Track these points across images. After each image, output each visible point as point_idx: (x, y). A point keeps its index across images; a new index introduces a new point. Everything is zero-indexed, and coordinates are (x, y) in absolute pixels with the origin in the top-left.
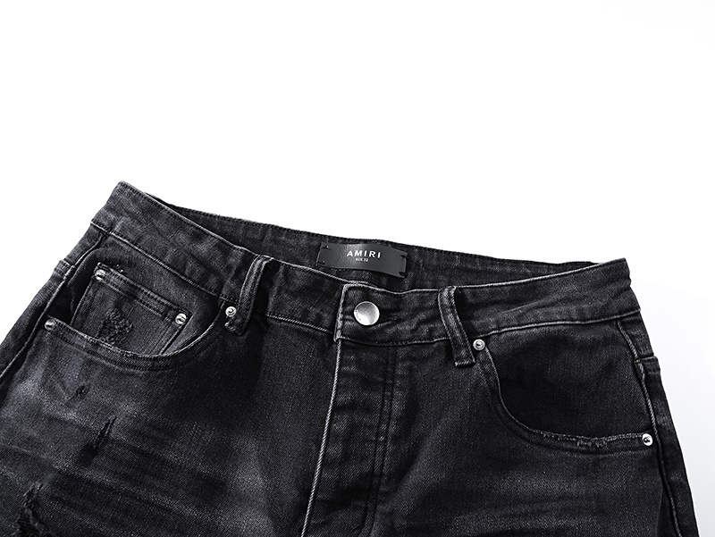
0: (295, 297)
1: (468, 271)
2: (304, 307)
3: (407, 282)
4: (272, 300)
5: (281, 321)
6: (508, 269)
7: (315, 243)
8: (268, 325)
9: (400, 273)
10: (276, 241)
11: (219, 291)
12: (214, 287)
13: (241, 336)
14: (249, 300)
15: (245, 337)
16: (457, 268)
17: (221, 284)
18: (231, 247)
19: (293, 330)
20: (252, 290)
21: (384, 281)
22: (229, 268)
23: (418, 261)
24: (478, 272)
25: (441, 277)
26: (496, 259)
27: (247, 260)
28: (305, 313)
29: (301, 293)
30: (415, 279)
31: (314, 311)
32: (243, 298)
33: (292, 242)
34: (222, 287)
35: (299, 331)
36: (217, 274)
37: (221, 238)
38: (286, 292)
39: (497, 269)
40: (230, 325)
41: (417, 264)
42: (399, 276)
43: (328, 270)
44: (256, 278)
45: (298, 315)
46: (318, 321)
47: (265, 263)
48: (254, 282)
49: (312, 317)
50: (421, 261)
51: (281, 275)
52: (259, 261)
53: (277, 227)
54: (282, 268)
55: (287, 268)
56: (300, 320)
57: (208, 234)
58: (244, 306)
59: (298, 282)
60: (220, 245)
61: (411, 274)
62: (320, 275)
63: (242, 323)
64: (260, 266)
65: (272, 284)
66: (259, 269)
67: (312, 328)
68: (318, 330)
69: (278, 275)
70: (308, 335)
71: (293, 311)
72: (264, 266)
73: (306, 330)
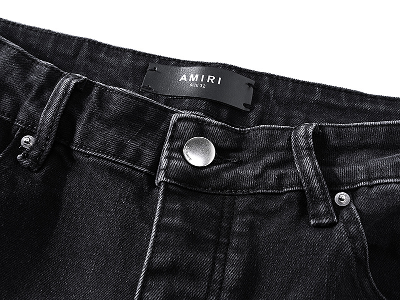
0: (110, 127)
1: (330, 107)
2: (120, 139)
3: (253, 116)
4: (79, 128)
5: (90, 155)
6: (382, 107)
7: (141, 63)
8: (73, 160)
9: (245, 105)
10: (92, 59)
11: (14, 114)
12: (8, 110)
13: (37, 172)
14: (51, 127)
15: (42, 173)
16: (318, 103)
17: (17, 107)
18: (34, 61)
19: (103, 167)
20: (55, 115)
21: (225, 113)
22: (29, 87)
23: (268, 92)
24: (343, 109)
25: (296, 113)
26: (366, 95)
27: (52, 79)
28: (121, 147)
29: (117, 121)
30: (263, 113)
31: (132, 145)
32: (43, 124)
33: (113, 60)
34: (18, 110)
35: (111, 170)
36: (13, 92)
37: (21, 49)
38: (99, 119)
39: (368, 106)
40: (24, 157)
41: (267, 96)
42: (243, 108)
43: (155, 96)
44: (61, 100)
46: (137, 158)
47: (74, 82)
48: (59, 106)
49: (130, 152)
50: (272, 92)
51: (94, 98)
52: (67, 80)
53: (94, 42)
54: (95, 91)
55: (102, 91)
56: (114, 156)
57: (5, 44)
58: (44, 135)
59: (114, 107)
60: (18, 59)
61: (259, 107)
62: (142, 100)
63: (39, 155)
64: (68, 85)
65: (81, 109)
66: (66, 89)
67: (128, 166)
68: (137, 170)
69: (90, 98)
70: (122, 174)
71: (105, 143)
72: (73, 86)
73: (121, 168)
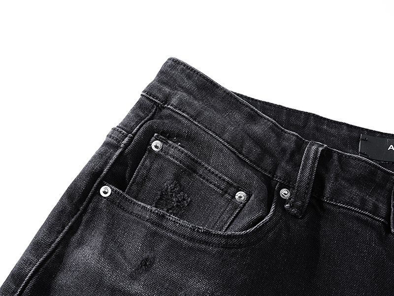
2: (362, 195)
4: (329, 185)
5: (340, 207)
7: (355, 134)
8: (324, 210)
11: (273, 172)
12: (270, 168)
13: (301, 219)
14: (308, 184)
15: (306, 220)
17: (276, 166)
18: (282, 130)
20: (311, 175)
22: (284, 150)
27: (299, 147)
28: (363, 201)
29: (356, 181)
31: (371, 200)
32: (300, 181)
34: (276, 168)
35: (358, 219)
36: (272, 155)
37: (274, 122)
38: (343, 179)
40: (291, 207)
44: (313, 163)
45: (357, 203)
46: (375, 210)
47: (321, 149)
48: (312, 167)
49: (370, 206)
51: (336, 162)
52: (314, 148)
53: (318, 116)
54: (335, 155)
55: (340, 156)
57: (262, 117)
58: (303, 190)
60: (273, 128)
62: (374, 165)
63: (303, 206)
64: (316, 151)
65: (327, 170)
67: (370, 217)
68: (376, 220)
69: (333, 162)
70: (365, 223)
71: (352, 198)
72: (321, 152)
73: (366, 218)
